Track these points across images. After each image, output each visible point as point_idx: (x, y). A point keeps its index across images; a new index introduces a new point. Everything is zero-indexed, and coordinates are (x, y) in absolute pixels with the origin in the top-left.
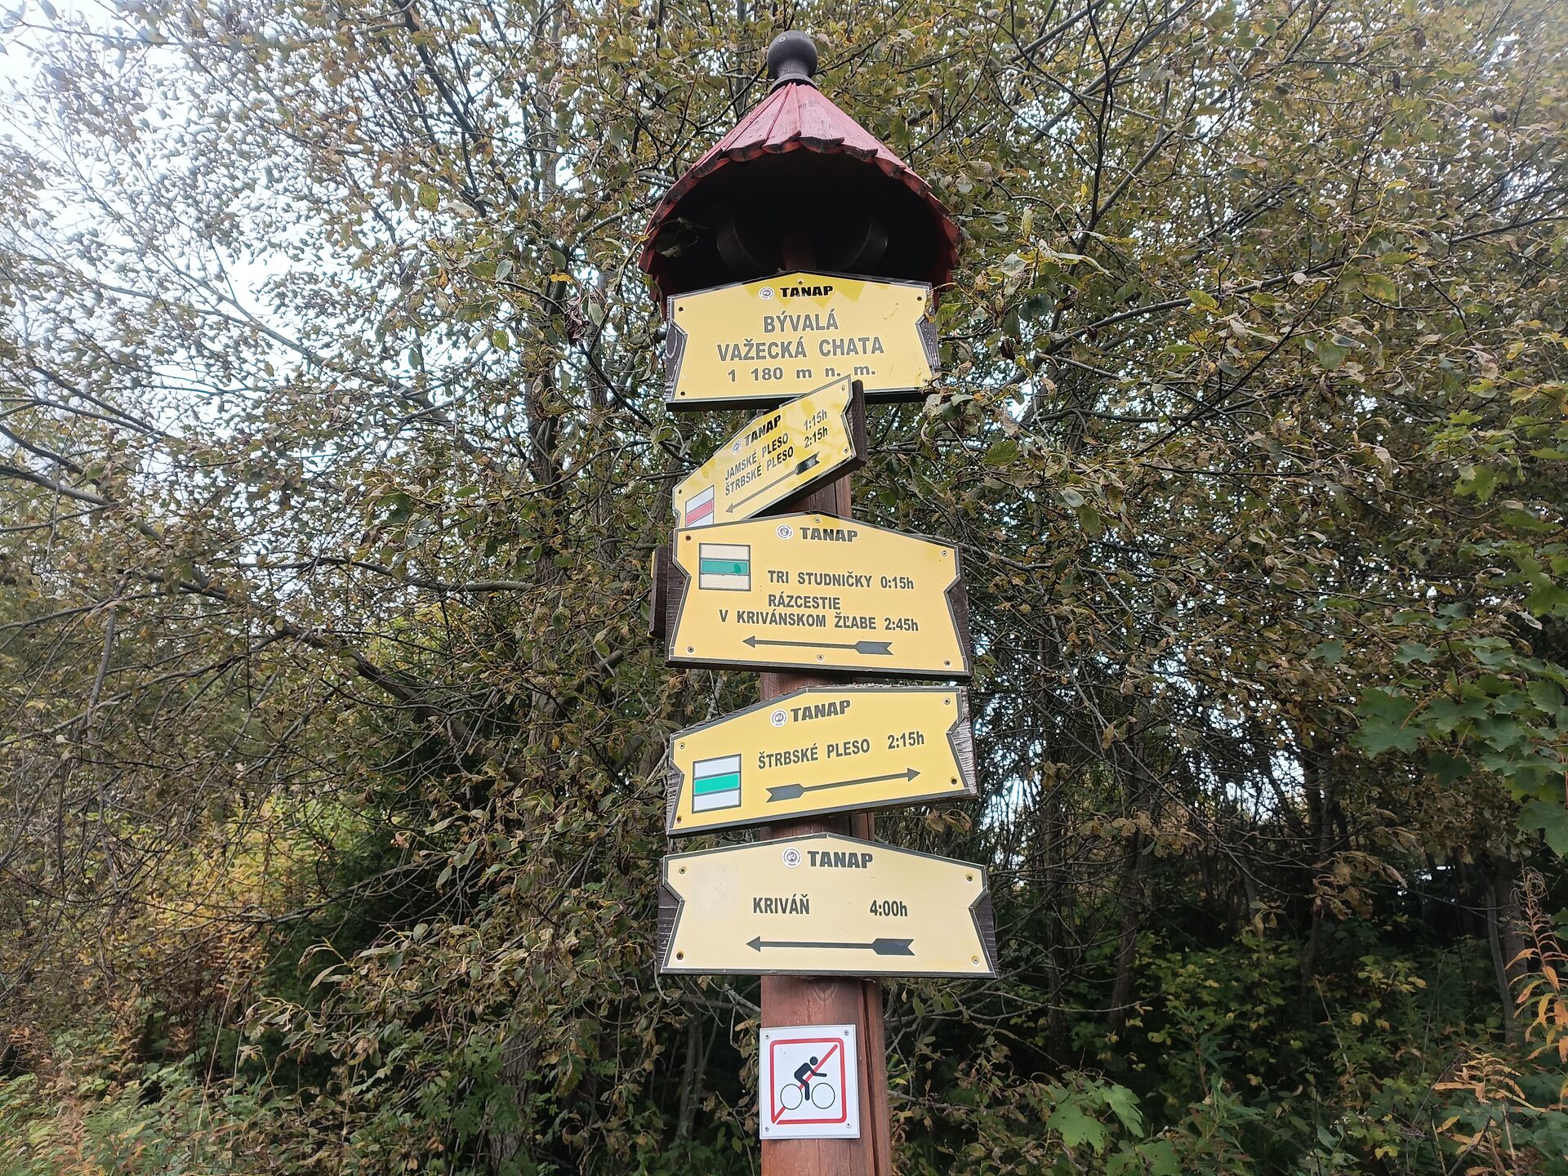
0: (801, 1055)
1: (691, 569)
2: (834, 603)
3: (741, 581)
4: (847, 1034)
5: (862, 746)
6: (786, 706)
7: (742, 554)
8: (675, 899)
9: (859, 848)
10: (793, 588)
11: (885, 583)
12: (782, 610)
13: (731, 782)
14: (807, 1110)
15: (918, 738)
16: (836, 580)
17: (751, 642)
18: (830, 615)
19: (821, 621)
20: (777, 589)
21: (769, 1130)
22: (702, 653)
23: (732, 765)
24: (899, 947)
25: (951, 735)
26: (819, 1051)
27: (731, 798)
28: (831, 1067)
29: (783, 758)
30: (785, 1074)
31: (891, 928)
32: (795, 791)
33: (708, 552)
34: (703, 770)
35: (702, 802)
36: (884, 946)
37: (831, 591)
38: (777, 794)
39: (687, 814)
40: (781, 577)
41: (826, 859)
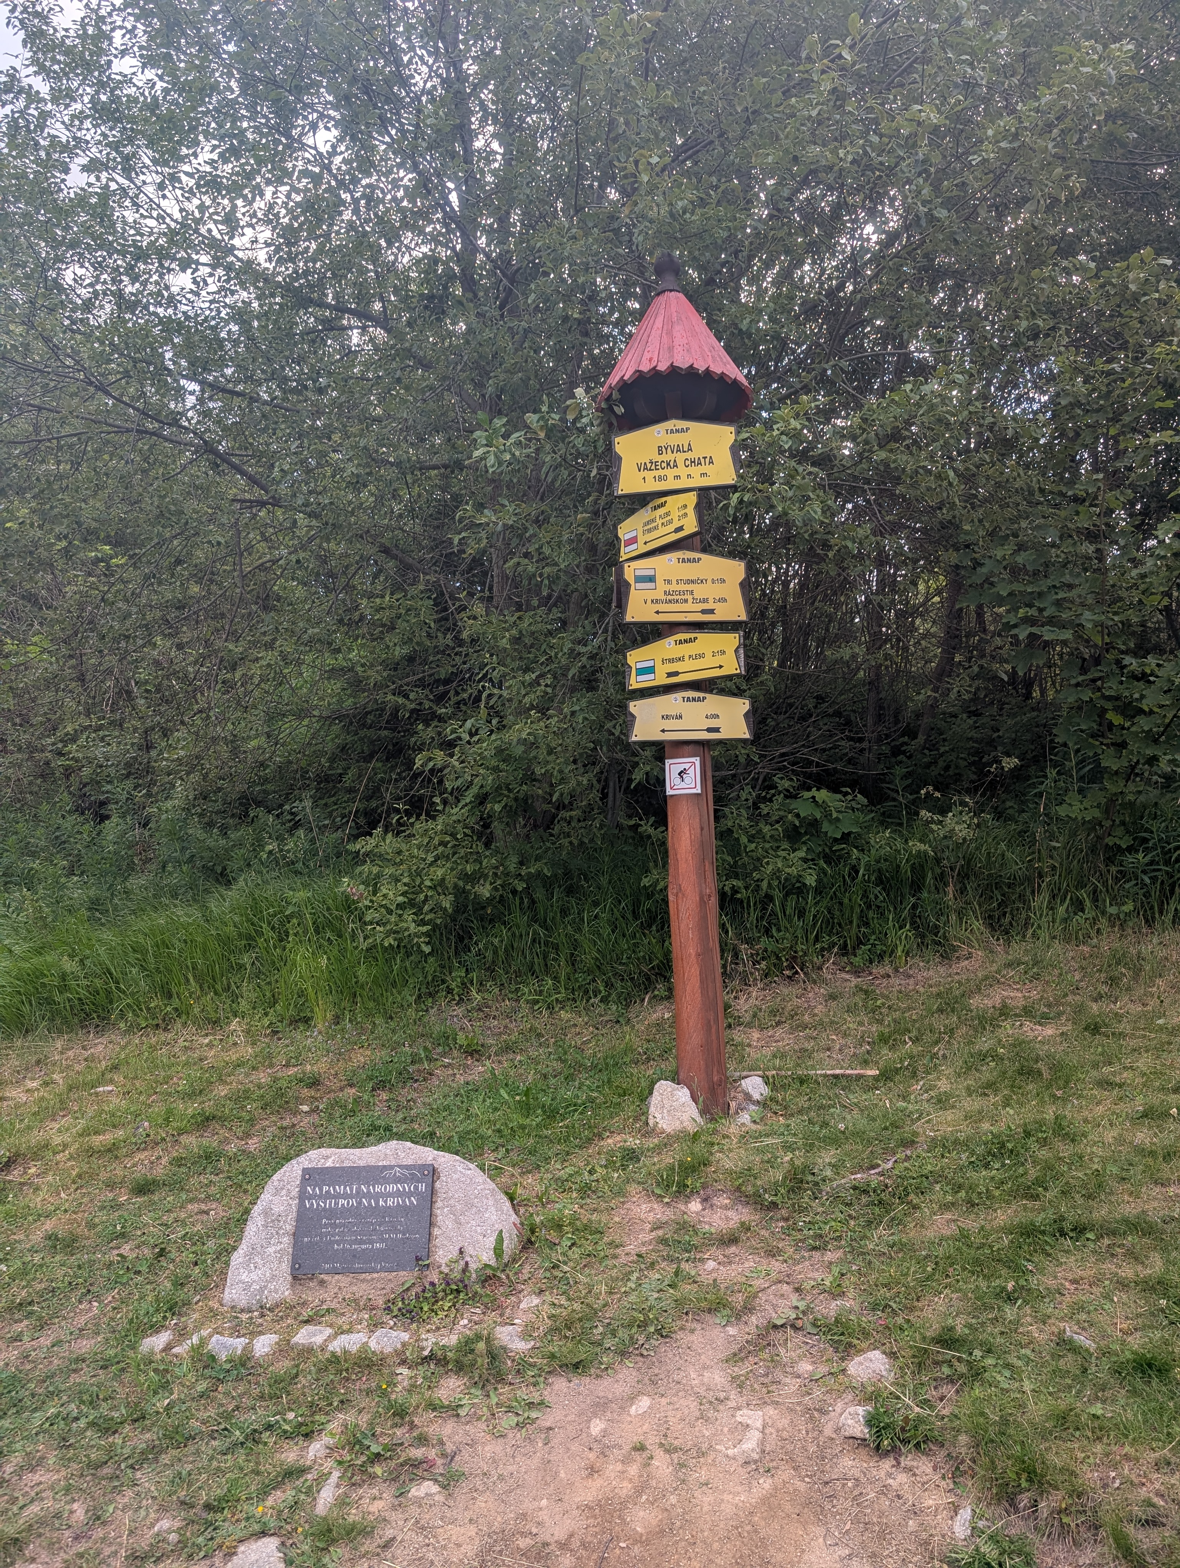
0: (681, 768)
1: (631, 580)
2: (692, 592)
3: (650, 585)
4: (697, 760)
5: (701, 656)
6: (671, 639)
7: (651, 573)
8: (634, 717)
9: (701, 695)
10: (674, 587)
11: (713, 581)
12: (671, 597)
13: (651, 670)
14: (683, 785)
15: (723, 652)
16: (693, 582)
17: (657, 612)
18: (690, 598)
19: (686, 601)
20: (668, 588)
21: (669, 792)
22: (638, 619)
23: (651, 664)
24: (717, 730)
25: (736, 651)
26: (687, 766)
27: (651, 676)
28: (691, 771)
29: (671, 661)
30: (674, 774)
31: (713, 723)
32: (676, 674)
33: (638, 573)
34: (639, 666)
35: (640, 678)
36: (710, 730)
37: (690, 587)
38: (670, 675)
39: (635, 682)
40: (669, 582)
41: (688, 699)
